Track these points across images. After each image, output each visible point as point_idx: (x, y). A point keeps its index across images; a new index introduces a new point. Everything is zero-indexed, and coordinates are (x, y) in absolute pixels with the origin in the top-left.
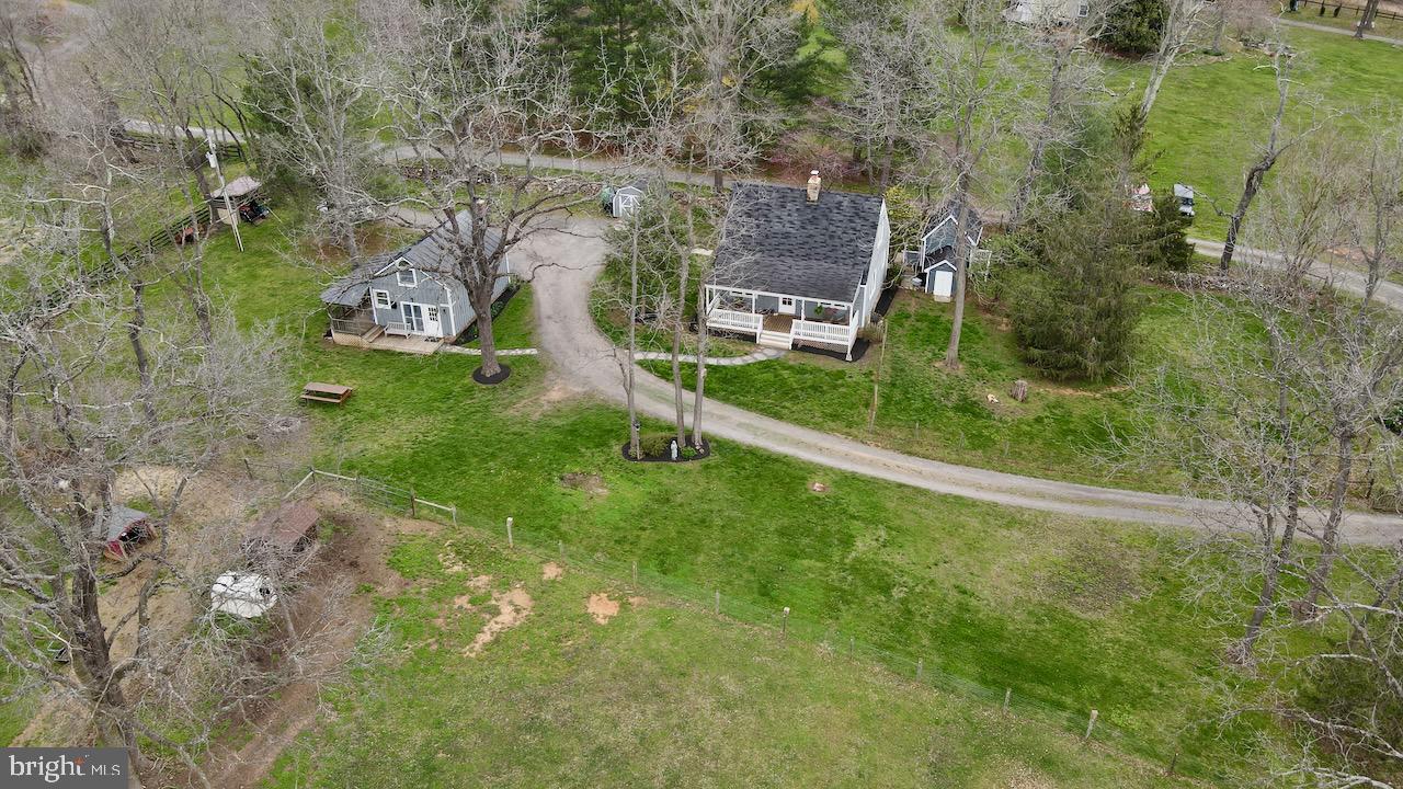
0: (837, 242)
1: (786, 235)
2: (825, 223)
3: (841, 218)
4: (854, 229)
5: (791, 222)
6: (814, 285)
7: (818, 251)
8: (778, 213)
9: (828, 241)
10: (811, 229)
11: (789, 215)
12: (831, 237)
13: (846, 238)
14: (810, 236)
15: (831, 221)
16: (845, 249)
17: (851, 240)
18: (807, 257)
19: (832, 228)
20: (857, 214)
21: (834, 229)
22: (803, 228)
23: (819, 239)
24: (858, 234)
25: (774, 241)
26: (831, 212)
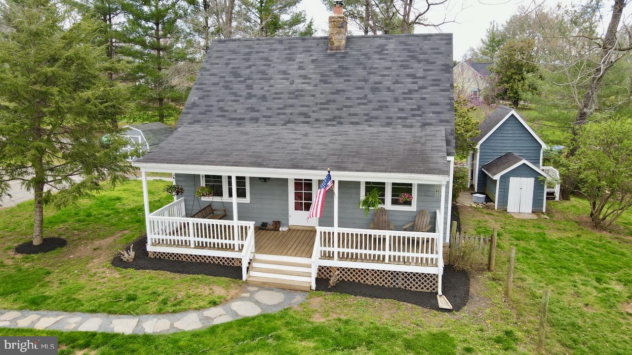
0: (386, 95)
1: (297, 94)
2: (361, 72)
3: (388, 64)
4: (413, 76)
5: (305, 77)
6: (358, 154)
7: (352, 110)
8: (283, 67)
9: (370, 96)
10: (339, 83)
11: (301, 68)
12: (374, 90)
13: (400, 89)
14: (338, 92)
15: (371, 71)
16: (402, 104)
17: (410, 92)
18: (336, 120)
19: (374, 78)
20: (413, 57)
21: (378, 79)
22: (325, 82)
23: (355, 94)
24: (421, 82)
25: (275, 104)
26: (369, 58)
